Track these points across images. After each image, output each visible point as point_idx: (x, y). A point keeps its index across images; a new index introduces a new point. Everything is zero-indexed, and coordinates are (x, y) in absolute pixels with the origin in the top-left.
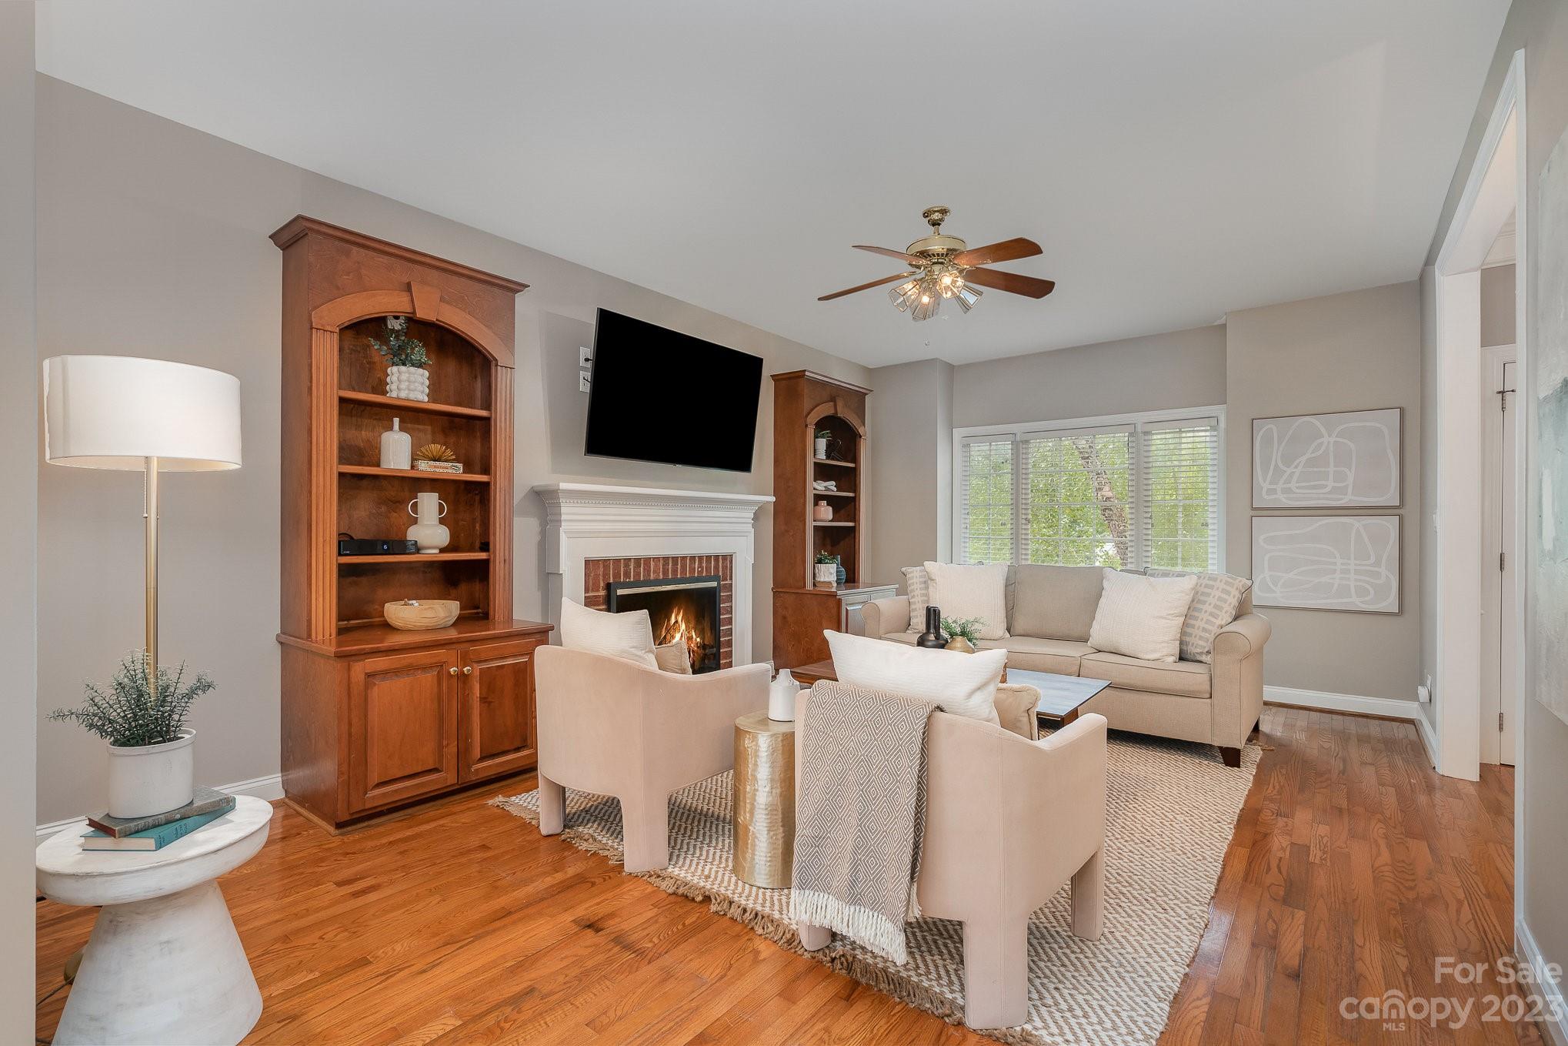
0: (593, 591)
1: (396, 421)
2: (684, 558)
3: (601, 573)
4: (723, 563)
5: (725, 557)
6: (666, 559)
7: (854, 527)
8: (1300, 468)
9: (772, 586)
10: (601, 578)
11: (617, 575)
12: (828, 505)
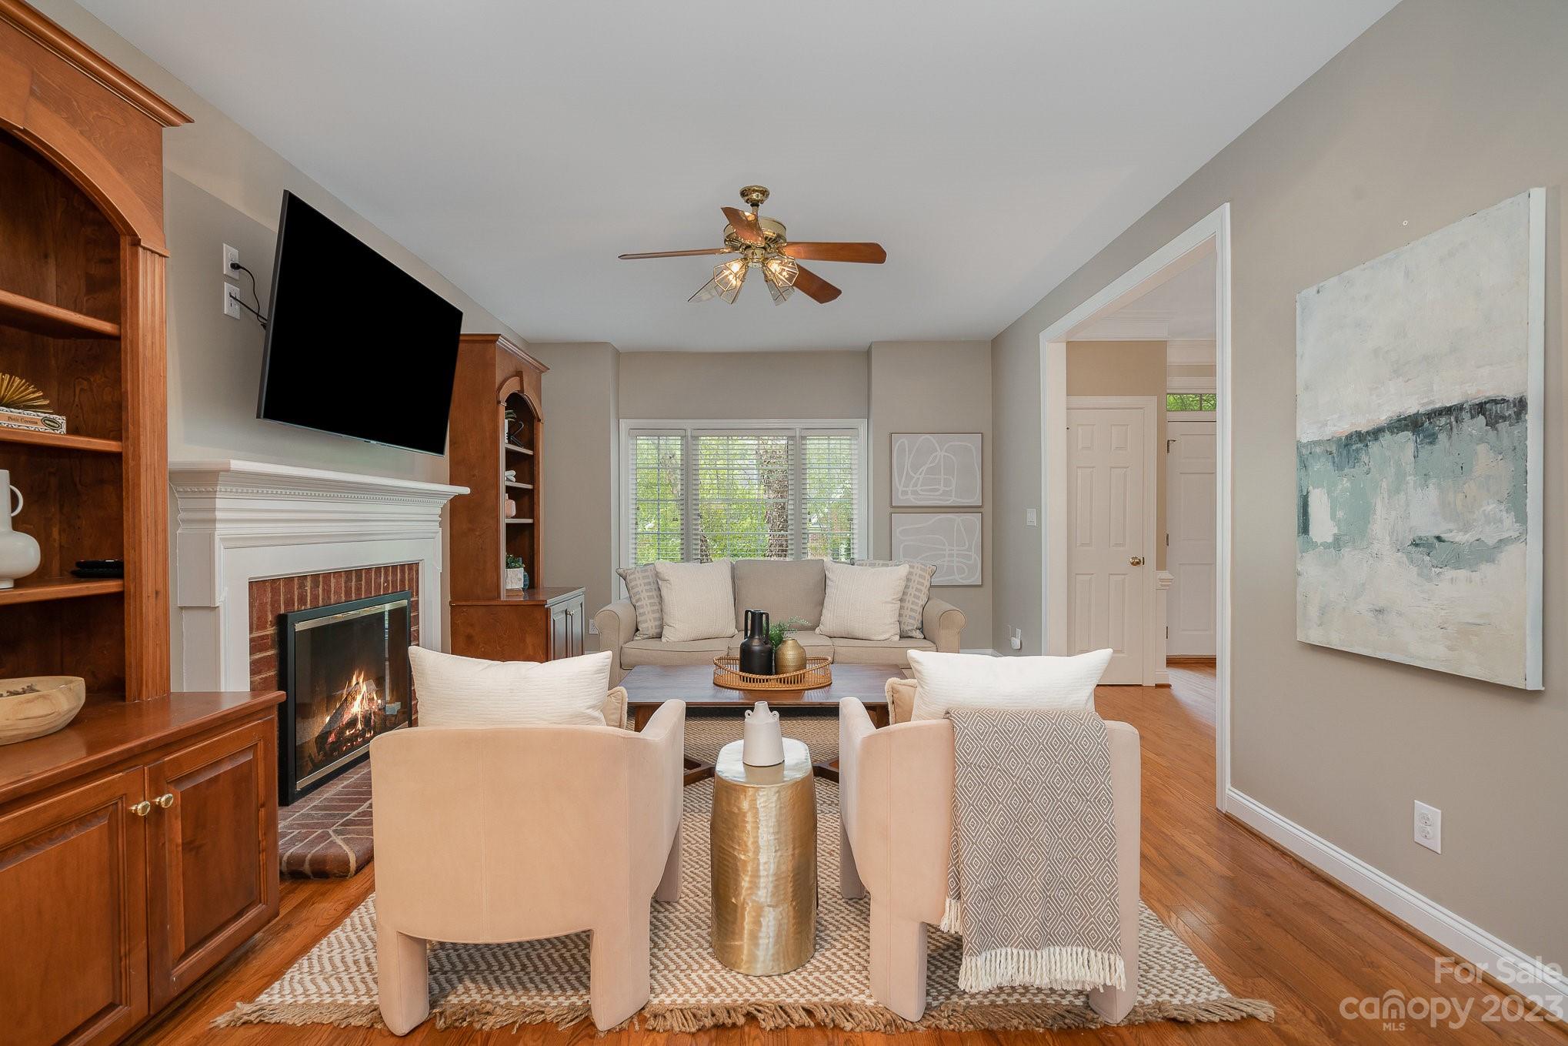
0: (258, 629)
2: (369, 570)
3: (269, 600)
4: (405, 575)
5: (410, 566)
6: (348, 573)
7: (532, 525)
8: (923, 474)
9: (450, 600)
10: (269, 607)
11: (289, 602)
12: (509, 498)
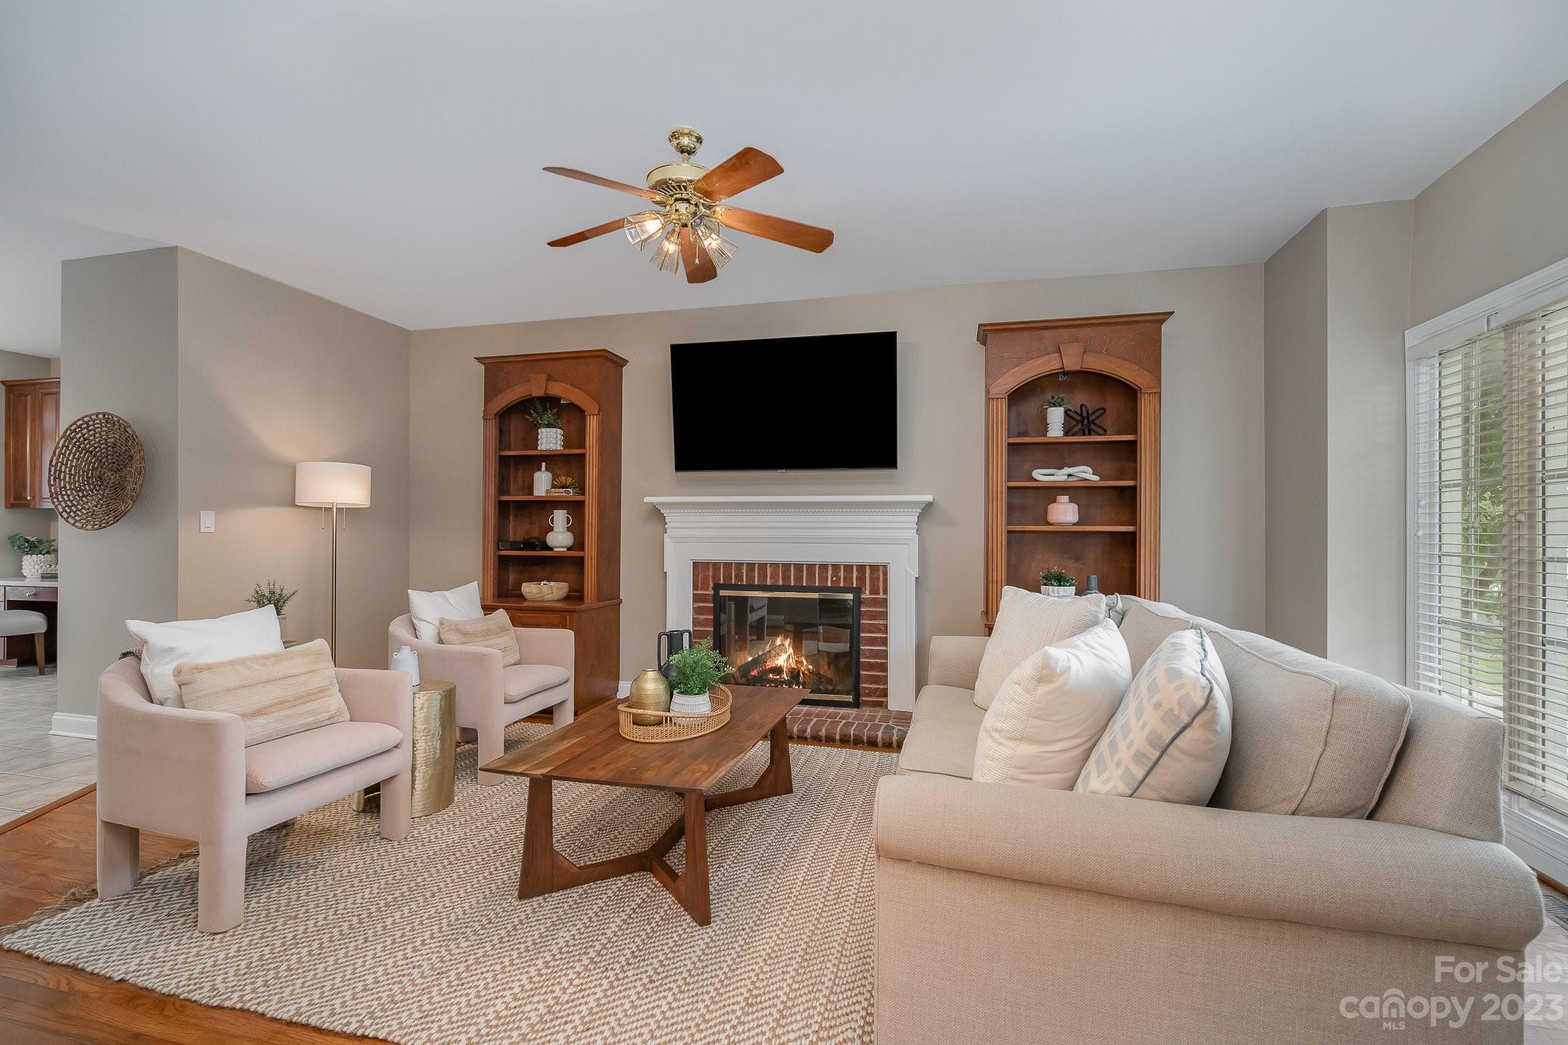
0: (701, 590)
1: (544, 464)
2: (811, 566)
3: (711, 574)
4: (873, 574)
7: (1134, 534)
10: (710, 579)
12: (1071, 501)
